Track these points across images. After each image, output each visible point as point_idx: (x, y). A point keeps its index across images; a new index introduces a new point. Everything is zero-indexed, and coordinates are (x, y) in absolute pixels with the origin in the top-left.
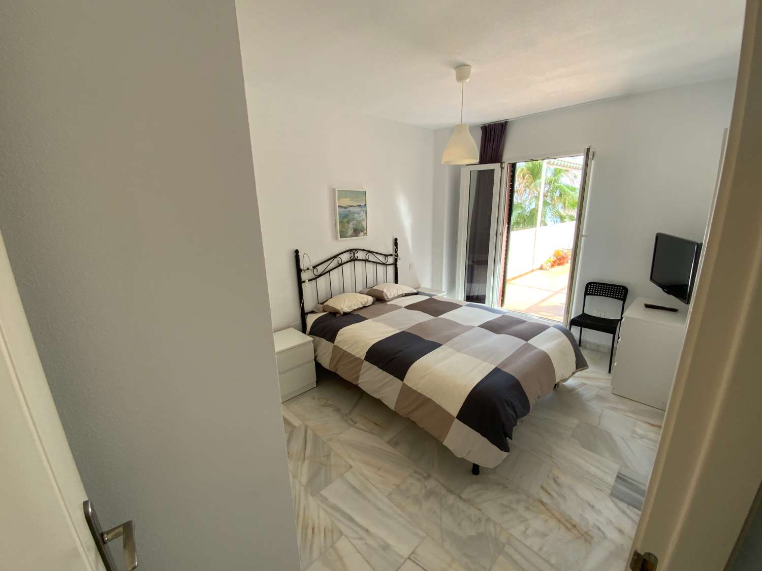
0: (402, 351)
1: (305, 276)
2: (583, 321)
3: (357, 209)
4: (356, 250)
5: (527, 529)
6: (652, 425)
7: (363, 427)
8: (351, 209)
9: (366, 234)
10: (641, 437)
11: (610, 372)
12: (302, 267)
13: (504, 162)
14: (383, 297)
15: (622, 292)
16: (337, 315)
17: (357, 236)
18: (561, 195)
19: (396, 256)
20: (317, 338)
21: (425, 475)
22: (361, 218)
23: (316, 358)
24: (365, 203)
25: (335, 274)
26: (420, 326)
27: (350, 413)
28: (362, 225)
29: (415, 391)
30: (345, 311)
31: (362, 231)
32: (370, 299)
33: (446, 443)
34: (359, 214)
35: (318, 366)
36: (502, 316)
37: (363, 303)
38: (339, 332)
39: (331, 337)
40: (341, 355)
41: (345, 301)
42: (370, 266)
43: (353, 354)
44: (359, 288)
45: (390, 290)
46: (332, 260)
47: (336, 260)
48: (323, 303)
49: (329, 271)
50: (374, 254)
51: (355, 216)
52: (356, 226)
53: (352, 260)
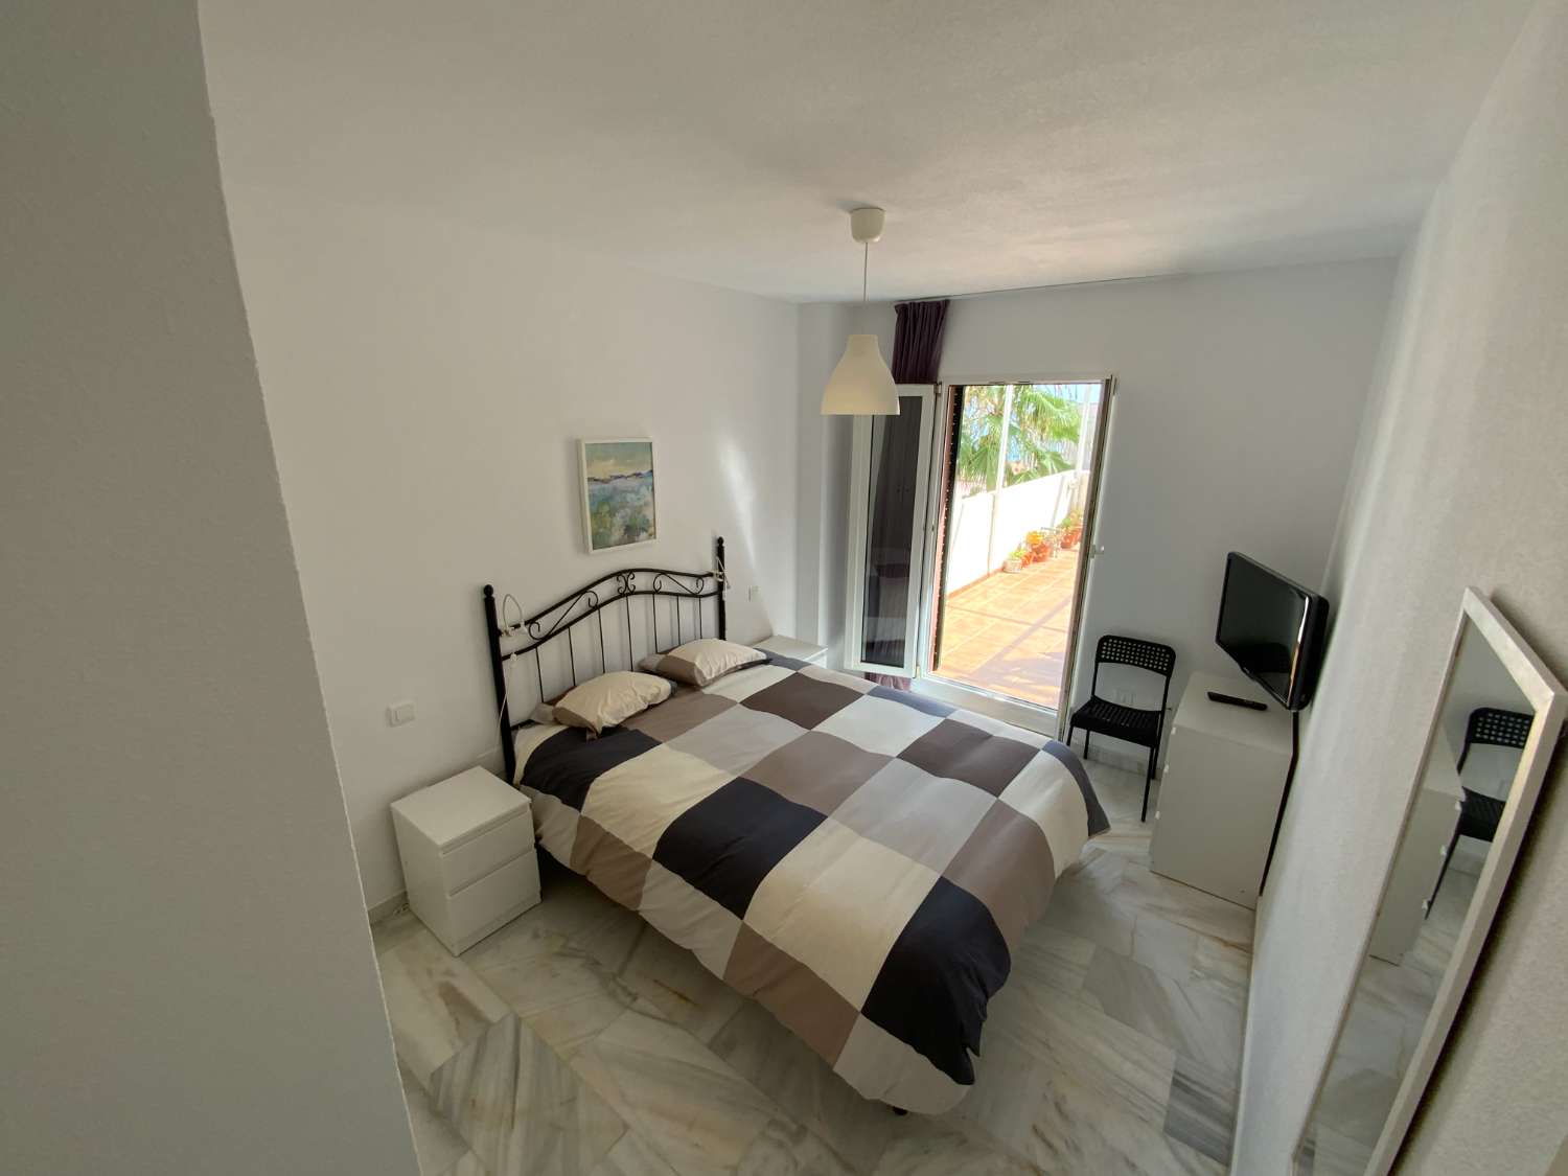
0: (740, 839)
1: (507, 645)
2: (1093, 716)
3: (634, 483)
4: (631, 571)
6: (1226, 944)
7: (652, 1009)
8: (619, 483)
9: (652, 535)
10: (1211, 975)
11: (1143, 819)
12: (501, 624)
13: (941, 383)
14: (694, 678)
15: (1165, 657)
16: (588, 736)
17: (634, 542)
18: (1036, 413)
19: (720, 577)
20: (540, 795)
21: (794, 1127)
22: (642, 502)
23: (538, 838)
24: (650, 469)
25: (582, 633)
26: (775, 760)
27: (621, 972)
28: (644, 516)
29: (770, 945)
30: (605, 724)
31: (644, 530)
32: (664, 686)
33: (837, 1069)
34: (637, 492)
35: (545, 859)
36: (944, 721)
37: (649, 698)
38: (592, 786)
39: (575, 795)
40: (595, 839)
41: (606, 701)
42: (663, 604)
43: (626, 842)
44: (640, 654)
45: (710, 659)
46: (576, 599)
47: (583, 599)
48: (553, 702)
49: (568, 626)
50: (671, 576)
51: (628, 499)
52: (631, 518)
53: (622, 595)
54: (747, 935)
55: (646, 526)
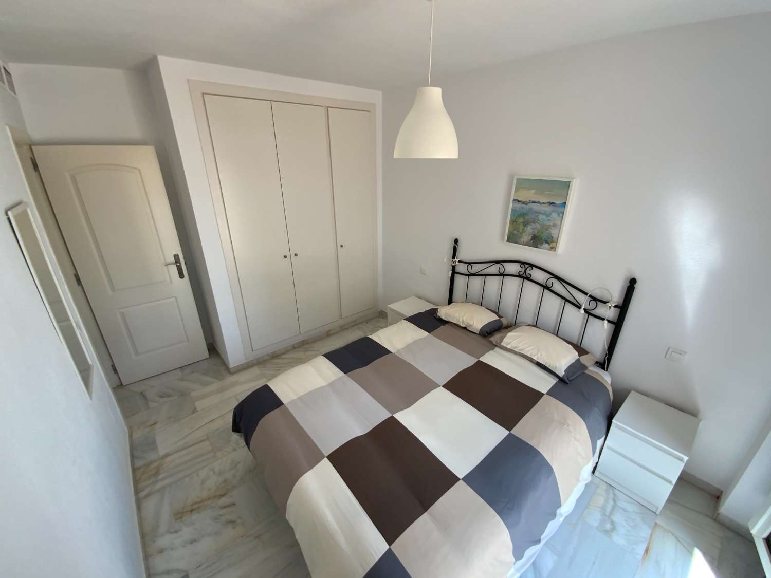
3: (548, 209)
4: (532, 266)
8: (535, 207)
9: (553, 248)
17: (537, 247)
19: (623, 310)
22: (551, 224)
28: (550, 234)
31: (547, 242)
34: (548, 215)
46: (492, 264)
47: (498, 266)
49: (485, 275)
50: (564, 284)
51: (540, 218)
52: (538, 233)
53: (520, 276)
55: (549, 241)
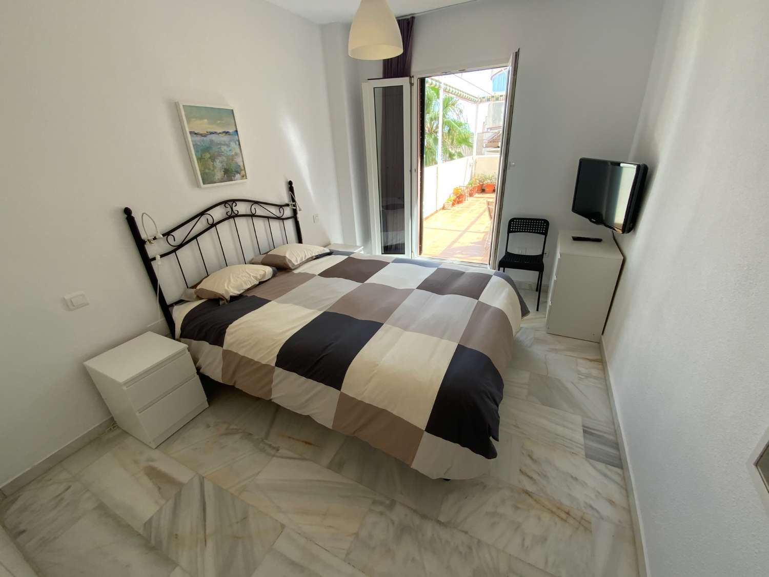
0: (330, 344)
1: (152, 250)
2: (508, 262)
3: (225, 138)
4: (234, 201)
5: (524, 539)
6: (591, 360)
7: (291, 454)
8: (214, 137)
9: (244, 176)
10: (588, 376)
11: (537, 310)
12: (144, 236)
13: (413, 77)
14: (287, 265)
15: (544, 225)
16: (221, 303)
17: (232, 180)
18: (449, 131)
19: (294, 206)
20: (194, 342)
21: (388, 502)
22: (233, 153)
23: (198, 369)
24: (235, 129)
25: (206, 241)
26: (346, 300)
27: (268, 434)
28: (237, 163)
29: (361, 402)
30: (231, 294)
31: (238, 172)
32: (269, 270)
33: (414, 466)
34: (228, 146)
35: (206, 380)
36: (437, 270)
37: (259, 277)
38: (227, 330)
39: (217, 339)
40: (234, 361)
41: (230, 281)
42: (260, 224)
43: (256, 360)
44: (249, 256)
45: (294, 254)
46: (198, 218)
47: (203, 219)
48: (195, 287)
49: (195, 237)
50: (262, 205)
51: (223, 149)
52: (227, 164)
53: (229, 217)
54: (344, 399)
55: (239, 170)
